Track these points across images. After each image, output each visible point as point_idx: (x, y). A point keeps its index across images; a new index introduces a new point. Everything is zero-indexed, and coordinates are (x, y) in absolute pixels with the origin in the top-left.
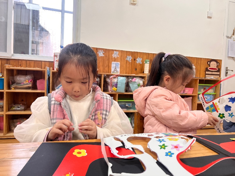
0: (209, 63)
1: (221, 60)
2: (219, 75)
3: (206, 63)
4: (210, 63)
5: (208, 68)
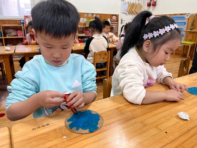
1: (118, 15)
2: (118, 23)
3: (110, 17)
4: (112, 17)
5: (111, 20)
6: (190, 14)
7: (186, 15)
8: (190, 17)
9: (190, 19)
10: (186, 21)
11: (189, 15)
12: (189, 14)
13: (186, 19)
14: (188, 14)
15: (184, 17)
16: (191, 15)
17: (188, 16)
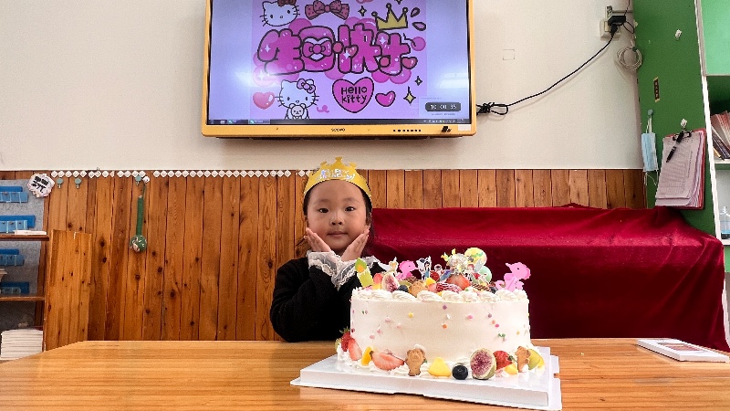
6: (54, 174)
7: (33, 178)
8: (53, 188)
9: (55, 199)
10: (33, 209)
11: (52, 182)
12: (49, 173)
13: (31, 197)
14: (44, 177)
15: (21, 189)
16: (60, 181)
17: (46, 183)
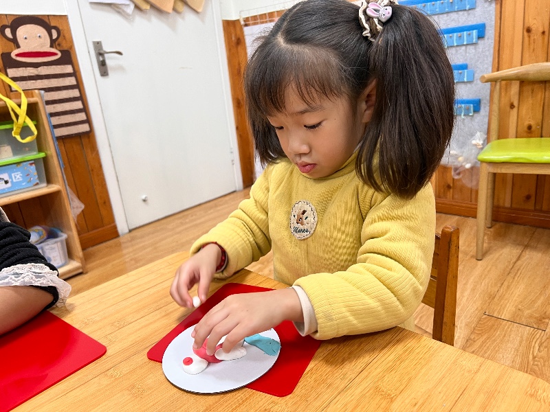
0: (8, 32)
1: (64, 18)
4: (14, 33)
5: (13, 55)
13: (479, 1)
